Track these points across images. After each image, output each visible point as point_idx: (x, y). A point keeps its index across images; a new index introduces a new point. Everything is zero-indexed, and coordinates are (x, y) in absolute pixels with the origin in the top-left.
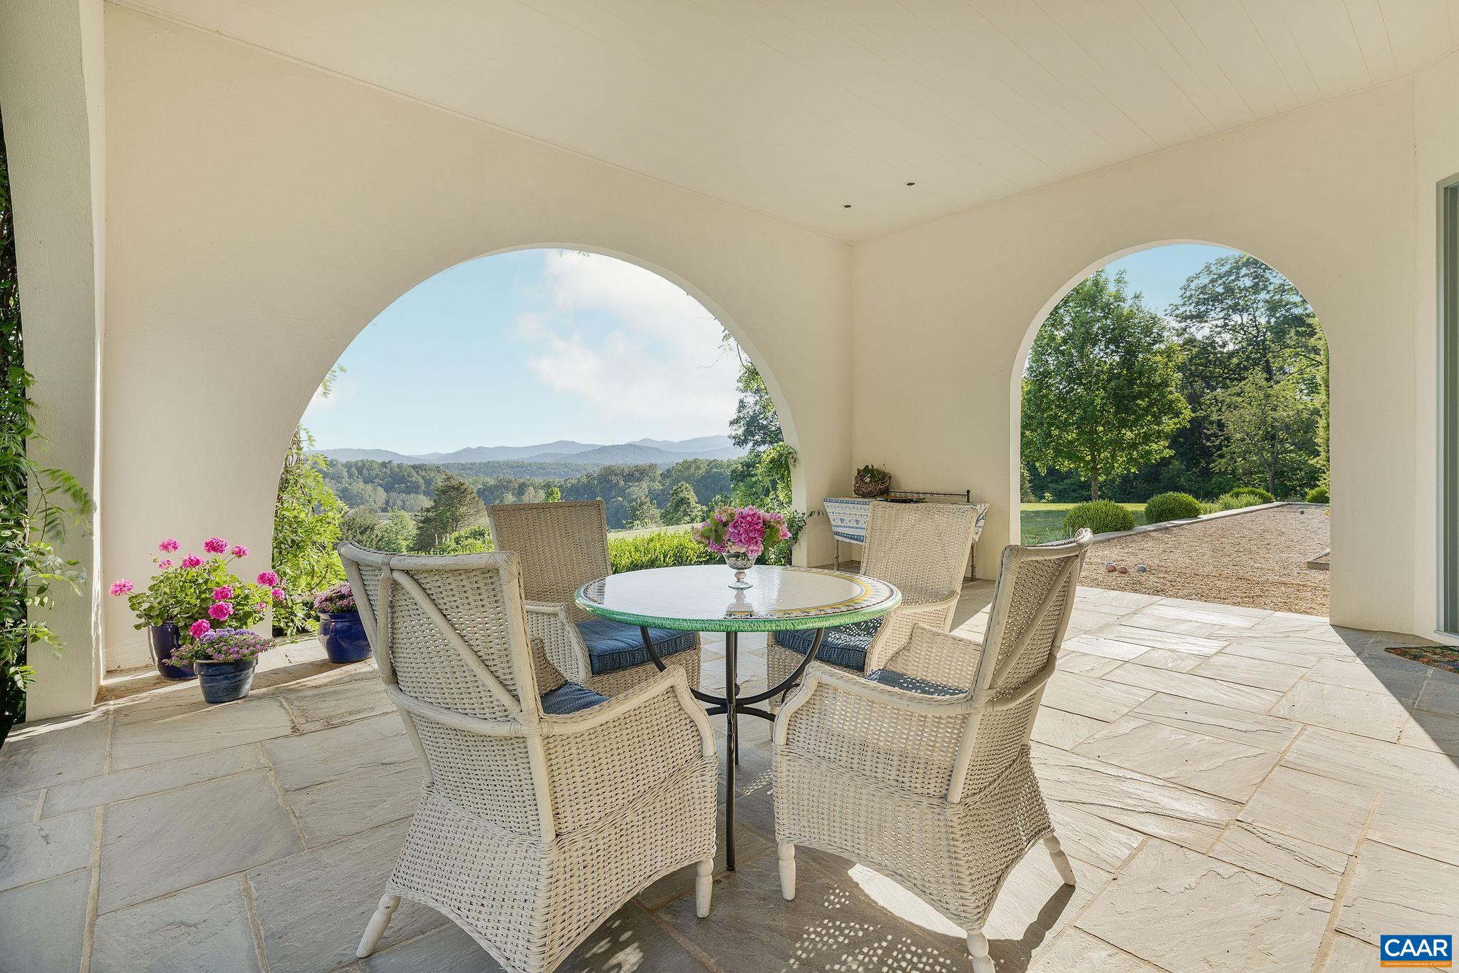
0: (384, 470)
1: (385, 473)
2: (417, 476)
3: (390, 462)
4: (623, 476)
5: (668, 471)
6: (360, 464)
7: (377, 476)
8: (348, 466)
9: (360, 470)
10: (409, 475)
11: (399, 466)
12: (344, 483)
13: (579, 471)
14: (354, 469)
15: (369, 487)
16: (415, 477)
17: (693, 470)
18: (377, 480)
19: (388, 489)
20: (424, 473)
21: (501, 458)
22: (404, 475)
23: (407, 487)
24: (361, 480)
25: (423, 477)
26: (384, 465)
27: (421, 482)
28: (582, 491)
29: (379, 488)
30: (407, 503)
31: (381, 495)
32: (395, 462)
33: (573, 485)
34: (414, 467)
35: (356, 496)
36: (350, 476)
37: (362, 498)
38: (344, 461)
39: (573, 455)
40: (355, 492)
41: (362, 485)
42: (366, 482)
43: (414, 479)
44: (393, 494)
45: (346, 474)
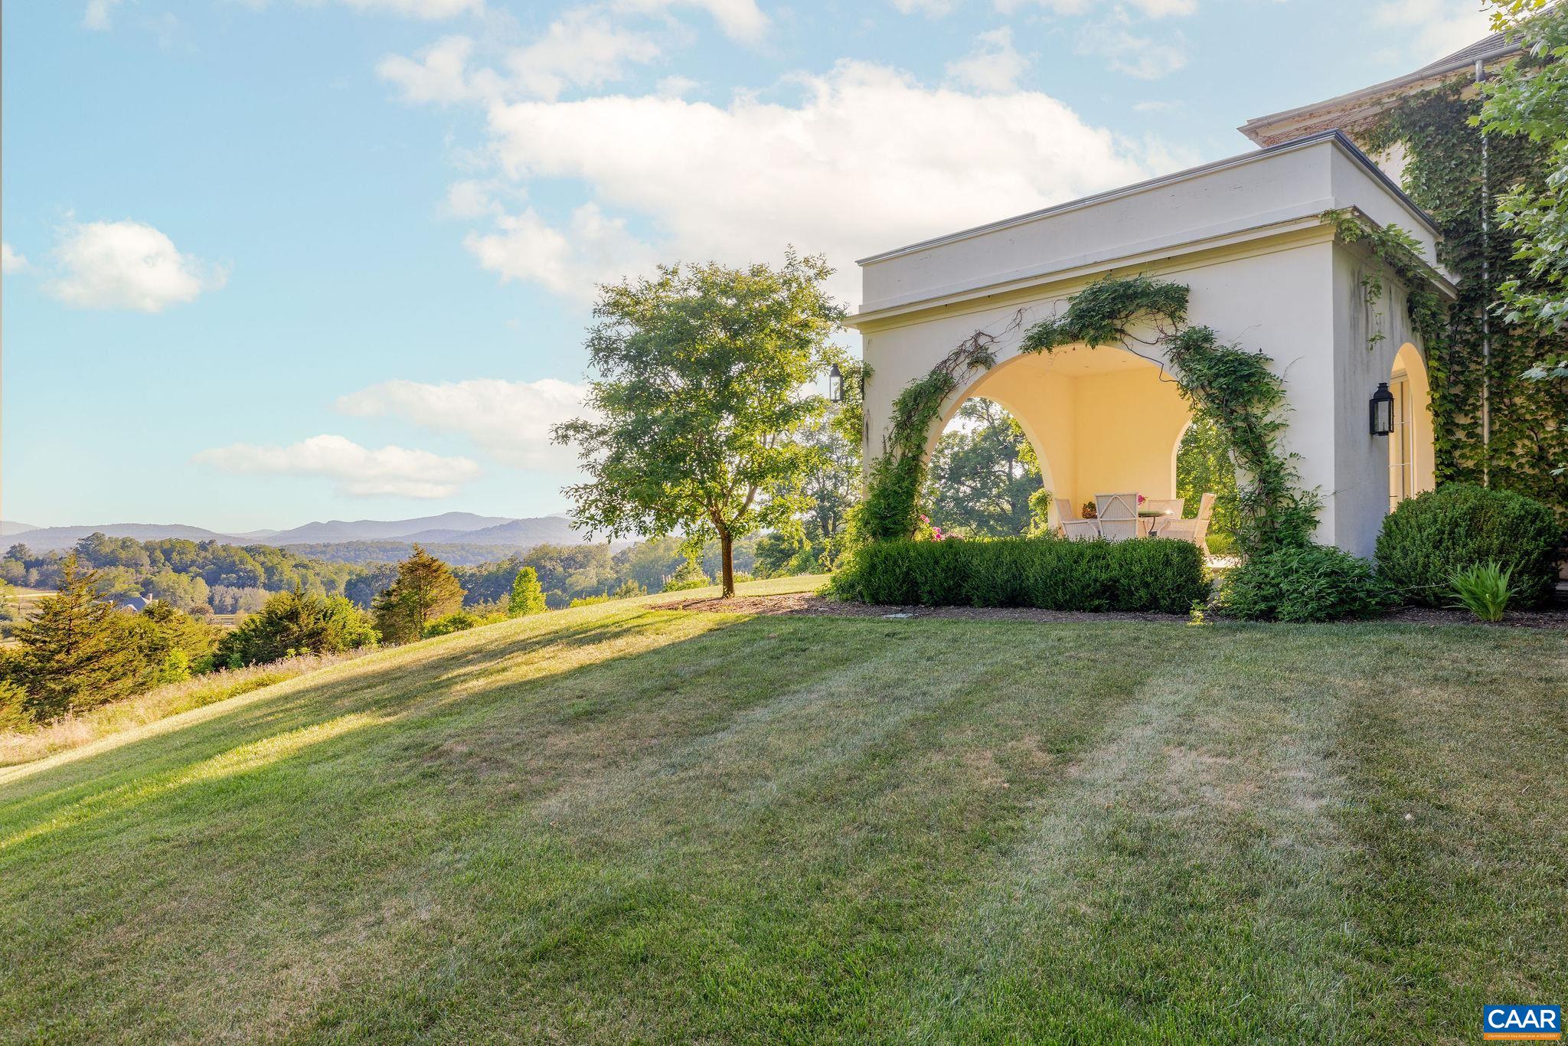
0: (203, 554)
1: (205, 558)
2: (253, 563)
3: (211, 542)
4: (562, 561)
5: (623, 553)
6: (167, 546)
7: (193, 562)
8: (149, 548)
9: (167, 554)
10: (241, 562)
11: (225, 548)
12: (144, 572)
13: (482, 555)
14: (158, 553)
15: (184, 578)
16: (252, 565)
17: (661, 551)
18: (193, 569)
19: (211, 581)
20: (262, 558)
21: (367, 536)
22: (234, 562)
23: (239, 577)
24: (169, 568)
25: (262, 564)
26: (203, 547)
27: (260, 571)
28: (503, 582)
29: (199, 580)
30: (241, 601)
31: (202, 589)
32: (219, 544)
33: (490, 573)
34: (248, 550)
35: (164, 591)
36: (153, 562)
37: (173, 594)
38: (142, 541)
39: (471, 533)
40: (164, 586)
41: (174, 576)
42: (177, 570)
43: (249, 567)
44: (219, 589)
45: (146, 561)
